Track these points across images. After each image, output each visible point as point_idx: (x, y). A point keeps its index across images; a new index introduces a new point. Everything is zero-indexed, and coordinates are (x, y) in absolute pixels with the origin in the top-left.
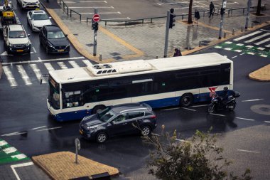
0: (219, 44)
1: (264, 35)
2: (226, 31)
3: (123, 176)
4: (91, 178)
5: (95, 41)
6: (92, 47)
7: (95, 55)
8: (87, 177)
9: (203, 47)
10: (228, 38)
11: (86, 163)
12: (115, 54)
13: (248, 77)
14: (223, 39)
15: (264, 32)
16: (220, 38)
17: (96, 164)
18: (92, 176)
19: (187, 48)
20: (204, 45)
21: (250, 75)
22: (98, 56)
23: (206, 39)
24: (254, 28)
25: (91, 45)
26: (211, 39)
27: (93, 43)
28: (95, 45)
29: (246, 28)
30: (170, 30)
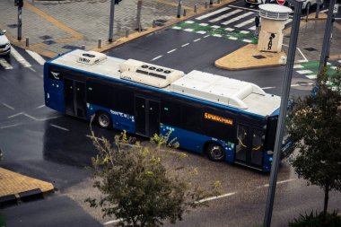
0: (178, 24)
1: (233, 13)
2: (186, 8)
3: (59, 192)
4: (18, 196)
5: (20, 21)
6: (16, 29)
7: (19, 39)
8: (14, 195)
9: (158, 28)
10: (188, 16)
11: (11, 178)
12: (46, 37)
13: (213, 65)
14: (182, 18)
15: (233, 9)
16: (179, 16)
17: (24, 178)
18: (19, 194)
19: (137, 30)
20: (160, 25)
21: (217, 63)
22: (24, 40)
23: (161, 18)
24: (221, 3)
25: (14, 26)
26: (167, 17)
27: (17, 23)
28: (19, 26)
29: (211, 4)
30: (116, 6)
